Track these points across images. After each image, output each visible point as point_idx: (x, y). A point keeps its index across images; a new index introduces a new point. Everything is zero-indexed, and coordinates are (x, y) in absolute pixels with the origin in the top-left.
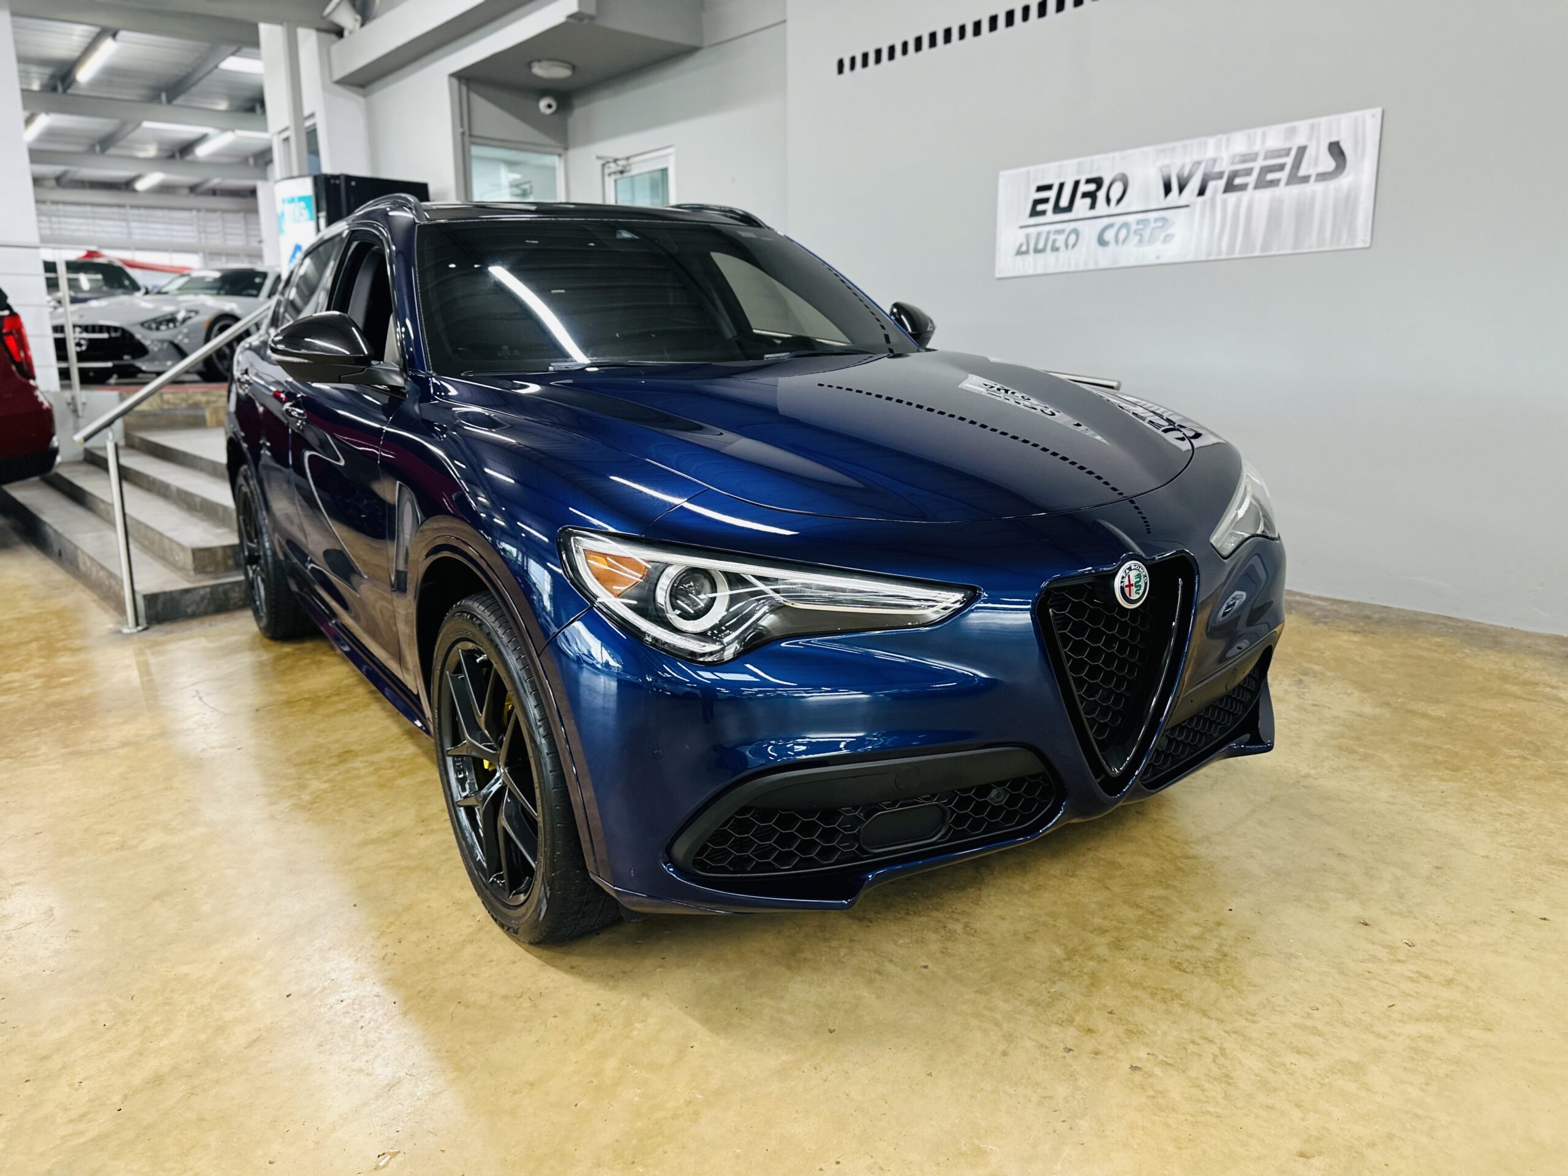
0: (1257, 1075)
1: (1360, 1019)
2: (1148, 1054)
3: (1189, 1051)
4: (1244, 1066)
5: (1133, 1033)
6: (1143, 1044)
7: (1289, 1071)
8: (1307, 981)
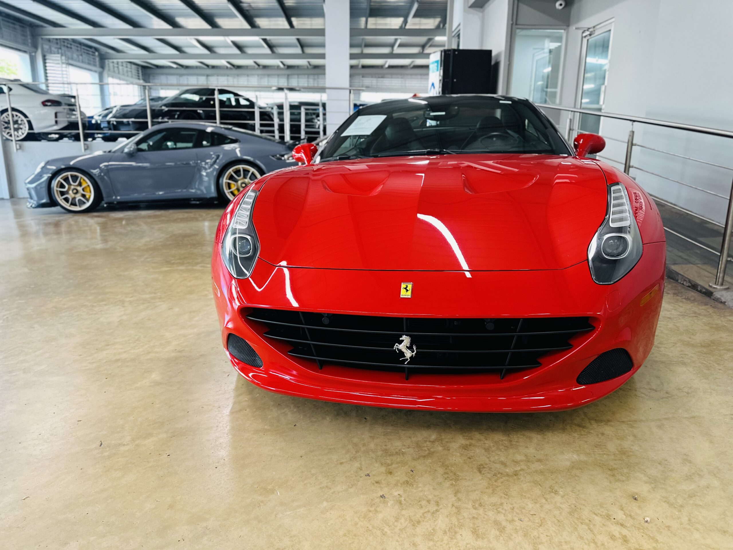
0: (433, 529)
1: (539, 538)
2: (399, 495)
3: (419, 503)
4: (434, 523)
5: (408, 484)
6: (404, 490)
7: (453, 537)
8: (542, 506)
